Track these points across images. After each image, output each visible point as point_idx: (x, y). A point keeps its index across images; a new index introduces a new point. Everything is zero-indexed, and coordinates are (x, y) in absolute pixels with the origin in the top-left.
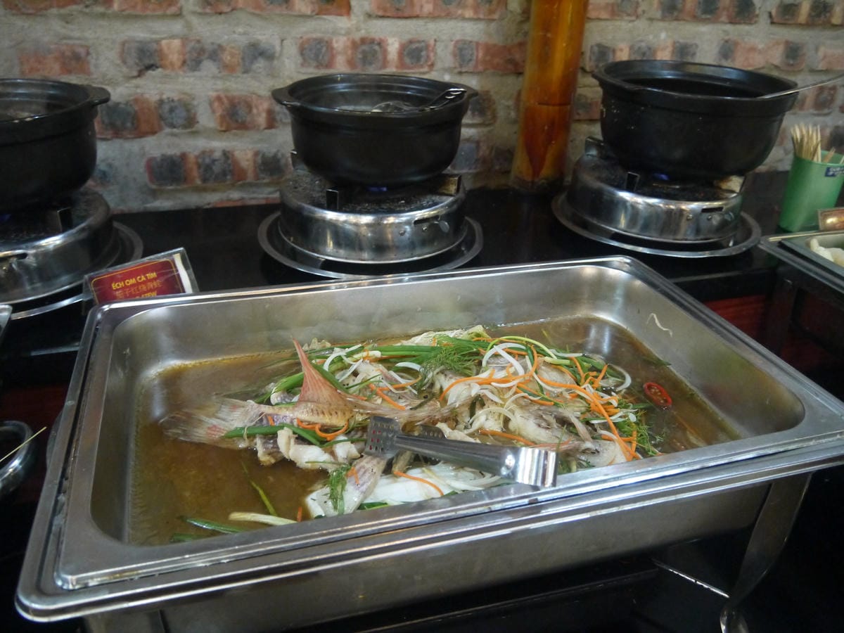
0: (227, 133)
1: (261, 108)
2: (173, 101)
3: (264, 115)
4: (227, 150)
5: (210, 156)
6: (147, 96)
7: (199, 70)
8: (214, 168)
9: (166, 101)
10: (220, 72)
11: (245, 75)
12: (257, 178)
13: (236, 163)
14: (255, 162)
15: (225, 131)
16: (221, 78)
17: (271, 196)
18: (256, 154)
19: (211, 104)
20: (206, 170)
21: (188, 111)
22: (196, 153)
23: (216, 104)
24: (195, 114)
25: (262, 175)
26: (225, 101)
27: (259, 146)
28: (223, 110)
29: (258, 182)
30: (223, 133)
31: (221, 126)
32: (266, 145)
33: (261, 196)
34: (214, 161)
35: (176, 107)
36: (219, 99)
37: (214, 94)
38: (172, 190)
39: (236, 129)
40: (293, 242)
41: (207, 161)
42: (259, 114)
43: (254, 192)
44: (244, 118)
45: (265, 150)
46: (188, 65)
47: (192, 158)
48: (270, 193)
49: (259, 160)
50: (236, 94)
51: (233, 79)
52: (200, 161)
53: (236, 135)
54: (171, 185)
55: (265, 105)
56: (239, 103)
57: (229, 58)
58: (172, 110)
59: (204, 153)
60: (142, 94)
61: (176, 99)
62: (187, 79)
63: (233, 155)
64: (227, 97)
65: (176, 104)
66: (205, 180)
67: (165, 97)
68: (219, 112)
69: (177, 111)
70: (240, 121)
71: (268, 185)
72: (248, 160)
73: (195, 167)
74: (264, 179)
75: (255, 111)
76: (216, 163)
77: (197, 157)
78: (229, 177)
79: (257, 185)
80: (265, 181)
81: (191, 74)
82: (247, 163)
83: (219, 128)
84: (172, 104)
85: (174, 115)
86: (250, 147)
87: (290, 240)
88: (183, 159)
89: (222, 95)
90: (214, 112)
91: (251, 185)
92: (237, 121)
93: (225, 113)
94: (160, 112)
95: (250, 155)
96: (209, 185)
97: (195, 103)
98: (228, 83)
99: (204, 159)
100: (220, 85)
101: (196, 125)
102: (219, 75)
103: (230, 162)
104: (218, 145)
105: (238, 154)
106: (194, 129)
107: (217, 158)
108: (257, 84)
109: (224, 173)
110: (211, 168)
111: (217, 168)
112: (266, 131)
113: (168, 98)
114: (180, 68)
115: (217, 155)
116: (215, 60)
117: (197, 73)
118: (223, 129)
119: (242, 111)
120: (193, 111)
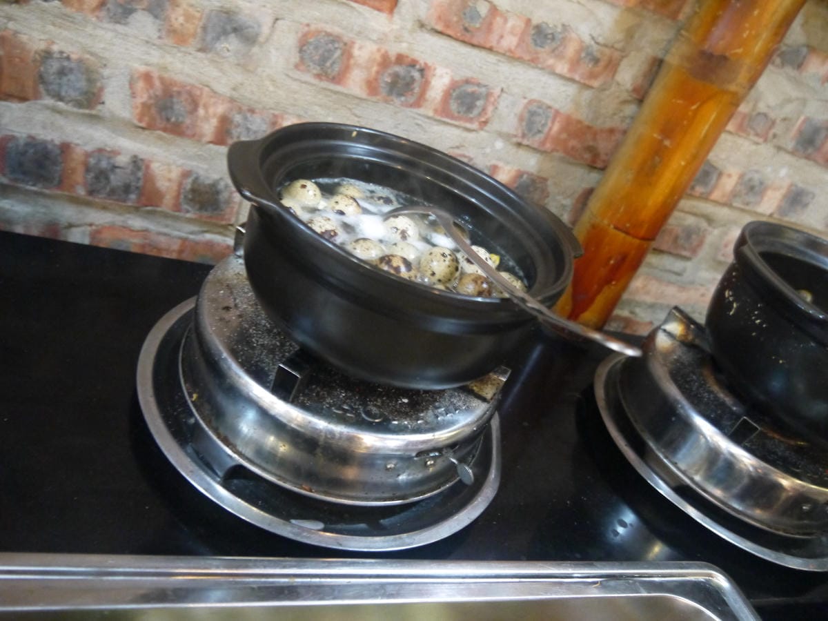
0: (147, 132)
1: (211, 110)
2: (68, 58)
3: (214, 122)
4: (141, 156)
5: (109, 158)
6: (24, 38)
7: (126, 24)
8: (112, 177)
9: (56, 55)
10: (160, 38)
11: (200, 55)
12: (177, 207)
13: (149, 178)
14: (180, 184)
15: (143, 128)
16: (160, 47)
17: (192, 237)
18: (186, 174)
19: (131, 84)
20: (97, 178)
21: (90, 81)
22: (89, 148)
23: (140, 85)
24: (101, 89)
25: (186, 207)
26: (157, 83)
27: (192, 164)
28: (150, 97)
29: (177, 214)
30: (140, 130)
31: (140, 120)
32: (205, 166)
33: (176, 233)
34: (114, 167)
35: (71, 70)
36: (147, 77)
37: (143, 69)
38: (36, 193)
39: (165, 130)
41: (104, 164)
42: (206, 119)
43: (167, 226)
44: (181, 119)
45: (201, 173)
46: (108, 9)
47: (78, 153)
48: (192, 233)
49: (188, 183)
50: (179, 78)
51: (179, 55)
52: (92, 161)
53: (160, 138)
54: (34, 185)
55: (221, 109)
56: (179, 93)
57: (181, 20)
58: (62, 72)
59: (100, 150)
60: (16, 33)
61: (74, 56)
62: (100, 32)
63: (148, 167)
64: (162, 79)
65: (73, 65)
66: (91, 192)
67: (55, 48)
68: (143, 98)
69: (72, 77)
70: (173, 119)
71: (190, 221)
72: (170, 180)
73: (80, 170)
74: (188, 211)
75: (201, 112)
76: (118, 170)
77: (88, 155)
78: (133, 196)
79: (176, 218)
80: (188, 215)
81: (111, 26)
82: (167, 184)
83: (136, 122)
84: (66, 64)
85: (65, 79)
86: (180, 162)
88: (63, 152)
89: (155, 74)
90: (133, 95)
91: (166, 215)
92: (168, 120)
93: (152, 101)
94: (42, 69)
95: (175, 174)
96: (97, 199)
97: (106, 72)
98: (169, 59)
99: (99, 160)
100: (155, 57)
101: (100, 107)
102: (158, 42)
103: (140, 174)
104: (128, 146)
105: (155, 166)
106: (94, 112)
107: (122, 165)
108: (216, 73)
109: (127, 189)
110: (107, 178)
111: (116, 180)
112: (211, 146)
113: (61, 52)
114: (93, 10)
115: (122, 160)
116: (156, 17)
117: (119, 27)
118: (141, 125)
119: (180, 106)
120: (99, 84)
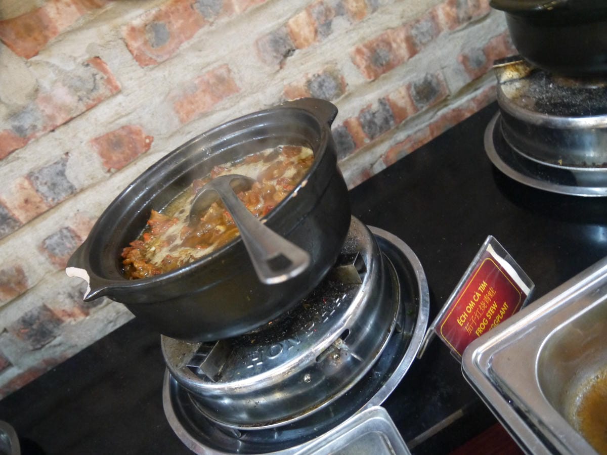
0: (377, 81)
1: (398, 40)
2: (319, 76)
3: (404, 45)
4: (382, 97)
5: (368, 112)
6: (295, 84)
7: (332, 32)
8: (376, 120)
9: (313, 79)
10: (351, 24)
11: (375, 14)
12: (416, 109)
13: (393, 105)
14: (410, 96)
15: (373, 81)
16: (354, 29)
17: (432, 121)
18: (408, 88)
19: (354, 62)
20: (370, 127)
21: (335, 78)
22: (356, 115)
23: (358, 58)
24: (342, 78)
25: (420, 105)
26: (365, 50)
27: (408, 79)
28: (366, 61)
29: (418, 113)
30: (373, 83)
31: (370, 77)
32: (415, 74)
33: (423, 126)
34: (374, 114)
35: (324, 81)
36: (359, 51)
37: (353, 49)
38: (348, 160)
39: (384, 72)
40: (563, 165)
41: (368, 117)
42: (399, 47)
43: (417, 125)
44: (387, 59)
45: (415, 79)
46: (320, 32)
47: (354, 122)
48: (431, 118)
49: (413, 91)
50: (373, 37)
51: (365, 24)
52: (362, 120)
53: (385, 78)
54: (345, 156)
55: (402, 35)
56: (378, 45)
57: (354, 4)
58: (321, 86)
59: (362, 111)
60: (289, 84)
61: (320, 72)
62: (324, 48)
63: (389, 100)
64: (365, 46)
65: (323, 77)
66: (372, 138)
67: (310, 76)
68: (363, 64)
69: (326, 84)
70: (384, 62)
71: (427, 112)
72: (403, 98)
73: (360, 129)
74: (422, 107)
75: (394, 45)
76: (376, 115)
77: (358, 119)
78: (392, 122)
79: (418, 117)
80: (424, 109)
81: (326, 40)
82: (403, 101)
83: (369, 80)
84: (319, 79)
85: (324, 88)
86: (401, 83)
87: (558, 164)
88: (346, 127)
89: (361, 46)
90: (358, 67)
91: (413, 119)
92: (382, 65)
93: (368, 62)
94: (311, 92)
95: (403, 92)
96: (377, 139)
97: (339, 67)
98: (361, 32)
99: (365, 117)
100: (355, 37)
101: (347, 88)
102: (351, 28)
103: (388, 107)
104: (372, 98)
105: (392, 97)
106: (346, 93)
107: (376, 110)
108: (387, 17)
109: (386, 121)
110: (375, 123)
111: (378, 121)
112: (411, 60)
113: (314, 76)
114: (314, 39)
115: (375, 107)
116: (342, 15)
117: (331, 37)
118: (372, 79)
119: (383, 52)
120: (340, 76)
